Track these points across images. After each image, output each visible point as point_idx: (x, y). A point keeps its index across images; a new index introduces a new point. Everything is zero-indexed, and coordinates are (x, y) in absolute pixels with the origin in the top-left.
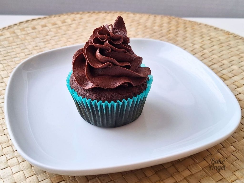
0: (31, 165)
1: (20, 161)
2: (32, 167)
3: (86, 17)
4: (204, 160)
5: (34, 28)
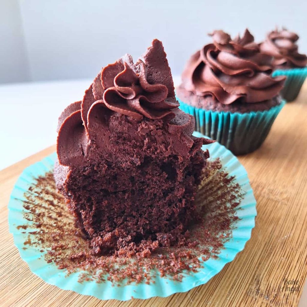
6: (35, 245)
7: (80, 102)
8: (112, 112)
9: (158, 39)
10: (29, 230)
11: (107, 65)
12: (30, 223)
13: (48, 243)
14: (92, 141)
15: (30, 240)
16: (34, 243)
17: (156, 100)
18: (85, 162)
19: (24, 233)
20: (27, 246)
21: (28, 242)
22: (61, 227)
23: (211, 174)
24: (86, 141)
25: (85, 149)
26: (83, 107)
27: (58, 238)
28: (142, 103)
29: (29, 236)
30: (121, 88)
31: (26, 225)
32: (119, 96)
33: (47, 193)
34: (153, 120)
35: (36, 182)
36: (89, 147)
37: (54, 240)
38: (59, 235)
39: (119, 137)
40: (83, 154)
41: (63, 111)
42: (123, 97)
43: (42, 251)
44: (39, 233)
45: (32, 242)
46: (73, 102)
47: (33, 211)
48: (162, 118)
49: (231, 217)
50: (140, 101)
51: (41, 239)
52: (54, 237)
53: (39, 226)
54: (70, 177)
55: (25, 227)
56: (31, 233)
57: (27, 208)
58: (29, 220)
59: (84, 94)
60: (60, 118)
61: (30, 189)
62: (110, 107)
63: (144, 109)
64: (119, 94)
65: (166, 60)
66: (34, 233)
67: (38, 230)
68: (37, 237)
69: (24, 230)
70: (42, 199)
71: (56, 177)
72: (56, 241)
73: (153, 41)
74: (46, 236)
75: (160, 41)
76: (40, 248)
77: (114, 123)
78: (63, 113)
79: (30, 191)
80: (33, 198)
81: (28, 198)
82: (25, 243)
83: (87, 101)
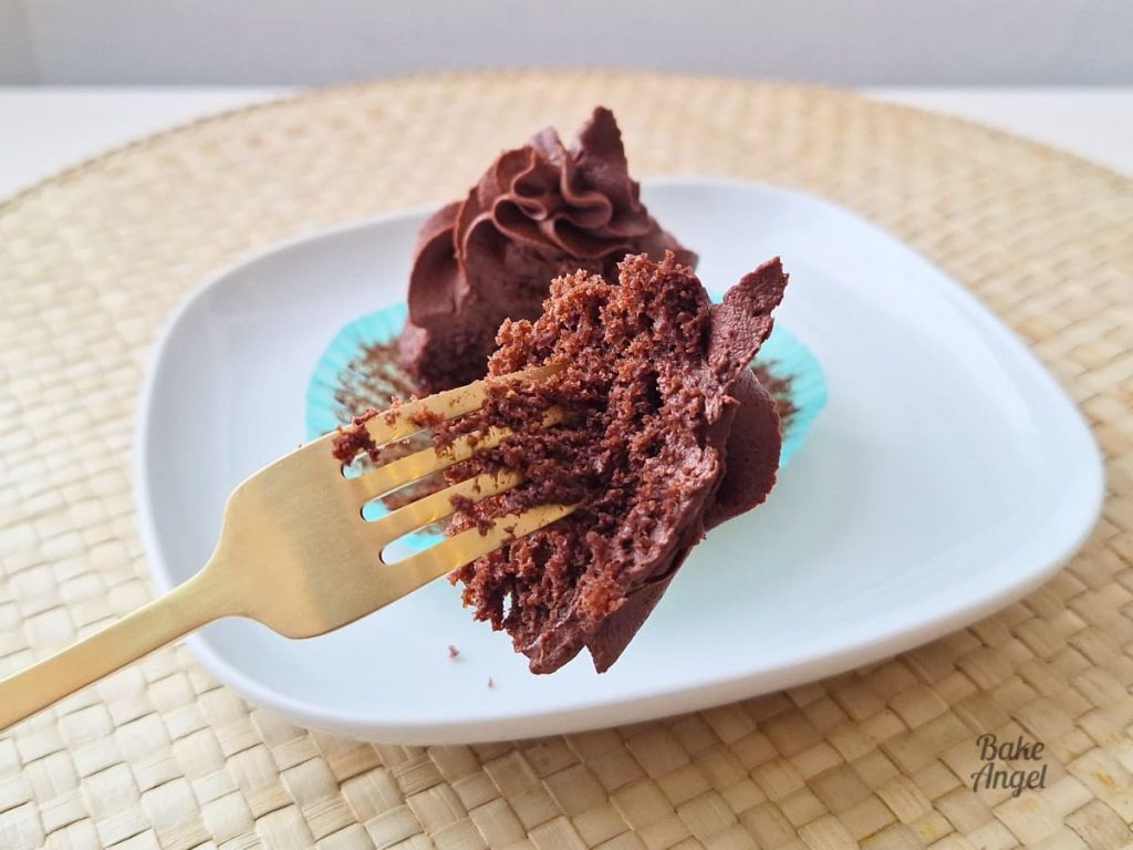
0: (243, 702)
1: (198, 688)
2: (248, 712)
3: (468, 92)
4: (958, 668)
5: (255, 142)
8: (509, 240)
14: (472, 288)
18: (457, 326)
24: (462, 288)
25: (459, 301)
28: (559, 226)
30: (523, 200)
32: (520, 212)
33: (384, 377)
34: (584, 260)
35: (363, 355)
36: (466, 298)
39: (522, 285)
40: (454, 310)
42: (527, 214)
47: (353, 408)
48: (601, 258)
50: (555, 224)
54: (426, 349)
57: (342, 401)
61: (351, 366)
62: (503, 230)
63: (562, 239)
70: (372, 388)
71: (404, 346)
77: (512, 257)
79: (350, 371)
80: (354, 384)
81: (345, 384)
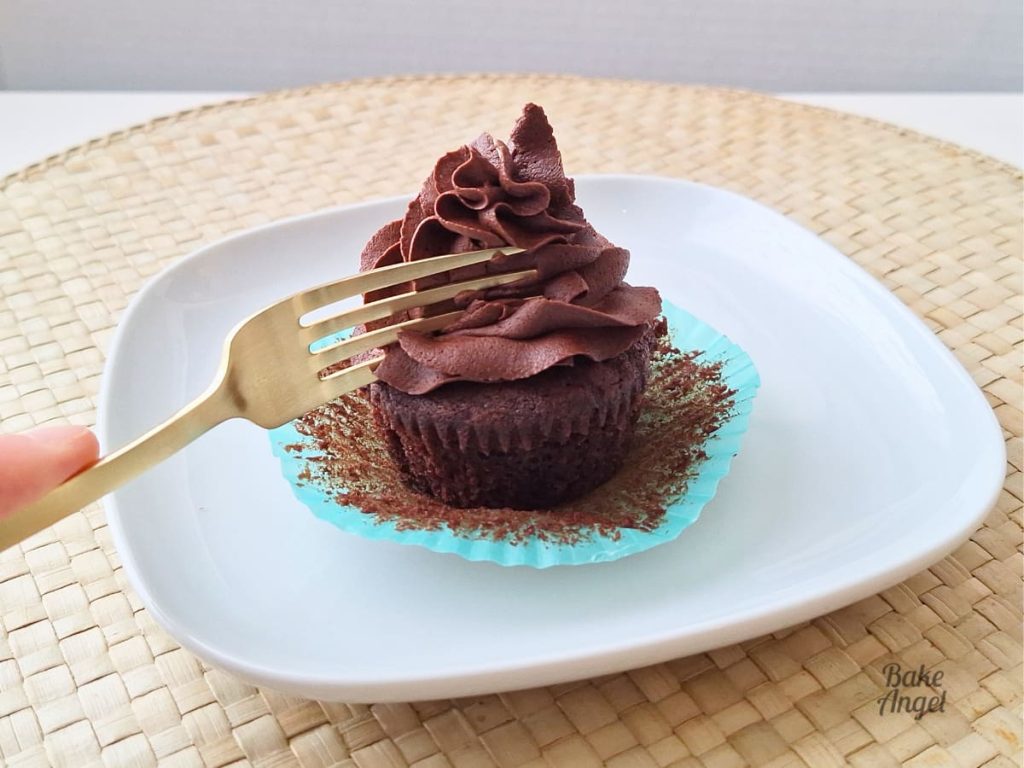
0: (199, 663)
1: (156, 650)
2: (202, 671)
4: (870, 632)
5: (210, 141)
6: (317, 481)
7: (401, 222)
9: (535, 103)
10: (306, 453)
11: (444, 154)
12: (309, 440)
13: (340, 481)
15: (308, 471)
16: (316, 478)
17: (529, 211)
19: (298, 457)
20: (305, 480)
21: (306, 475)
22: (365, 453)
23: (695, 389)
26: (404, 233)
27: (357, 472)
28: (500, 215)
29: (308, 464)
30: (464, 191)
31: (300, 444)
32: (461, 205)
37: (351, 475)
38: (361, 468)
41: (370, 239)
42: (468, 205)
43: (329, 493)
44: (325, 459)
45: (313, 475)
46: (389, 223)
49: (695, 452)
50: (496, 212)
51: (326, 470)
52: (351, 470)
53: (324, 446)
55: (299, 448)
56: (310, 459)
58: (306, 434)
59: (407, 210)
60: (364, 255)
62: (448, 225)
64: (462, 200)
65: (553, 139)
66: (316, 459)
67: (323, 453)
68: (321, 467)
69: (297, 454)
72: (355, 477)
73: (524, 107)
74: (337, 467)
75: (538, 105)
76: (325, 486)
78: (369, 244)
82: (301, 477)
83: (411, 222)
